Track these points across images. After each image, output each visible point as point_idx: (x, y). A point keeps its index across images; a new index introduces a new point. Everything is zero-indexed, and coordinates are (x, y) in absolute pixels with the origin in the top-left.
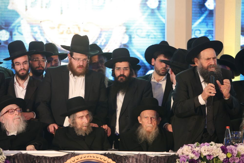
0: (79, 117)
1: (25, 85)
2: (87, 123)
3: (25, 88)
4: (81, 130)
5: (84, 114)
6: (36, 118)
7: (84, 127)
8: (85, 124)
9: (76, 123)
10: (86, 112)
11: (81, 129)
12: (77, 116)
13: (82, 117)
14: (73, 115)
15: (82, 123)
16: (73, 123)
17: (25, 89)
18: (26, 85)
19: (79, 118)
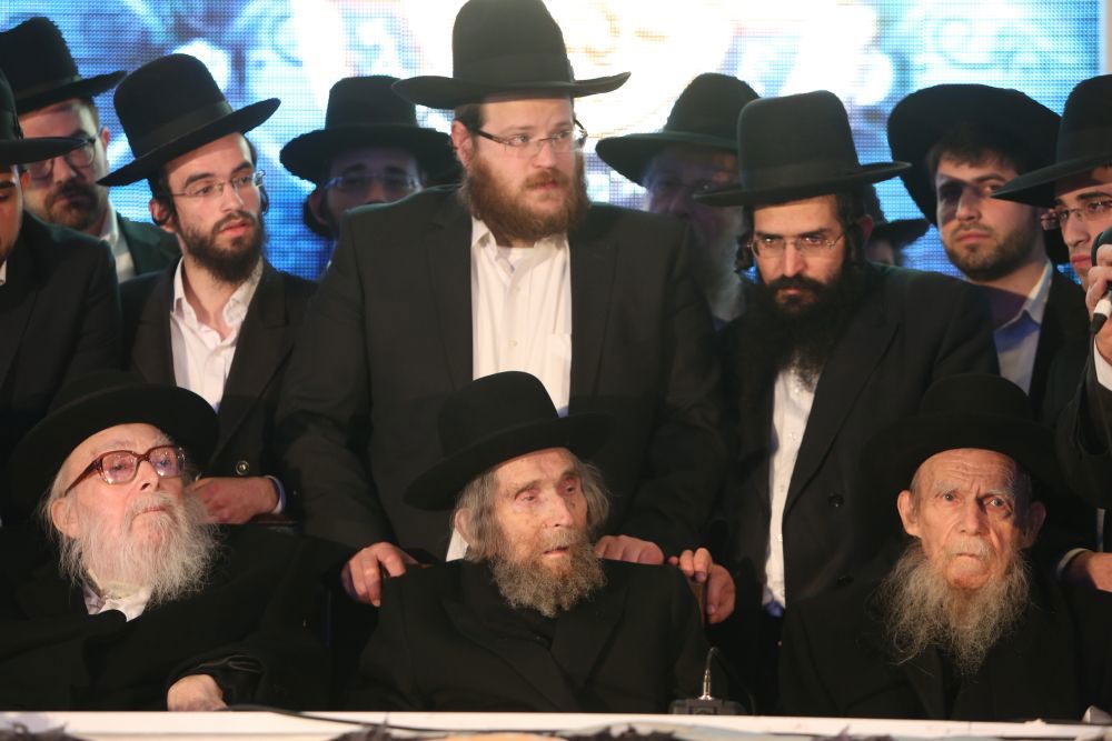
0: (514, 492)
1: (231, 319)
2: (569, 527)
3: (233, 336)
4: (537, 575)
5: (542, 470)
6: (283, 512)
7: (547, 552)
8: (553, 536)
9: (499, 532)
10: (555, 462)
11: (536, 565)
12: (502, 490)
13: (531, 491)
14: (477, 483)
15: (538, 531)
16: (481, 534)
17: (232, 345)
18: (239, 315)
19: (516, 496)
